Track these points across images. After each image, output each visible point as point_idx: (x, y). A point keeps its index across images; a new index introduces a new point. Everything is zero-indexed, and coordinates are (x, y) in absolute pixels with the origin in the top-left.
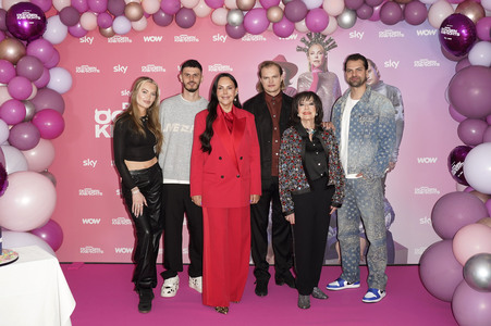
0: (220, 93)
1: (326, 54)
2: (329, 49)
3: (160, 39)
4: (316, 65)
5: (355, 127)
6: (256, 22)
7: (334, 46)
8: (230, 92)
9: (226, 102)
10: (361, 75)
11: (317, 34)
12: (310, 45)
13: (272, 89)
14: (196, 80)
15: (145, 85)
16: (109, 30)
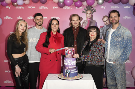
0: (53, 26)
1: (92, 14)
2: (94, 12)
3: (34, 7)
4: (89, 17)
5: (113, 42)
6: (68, 2)
7: (95, 11)
8: (57, 26)
9: (55, 30)
10: (117, 19)
11: (90, 7)
12: (87, 11)
13: (76, 25)
14: (41, 21)
15: (21, 23)
16: (16, 3)
